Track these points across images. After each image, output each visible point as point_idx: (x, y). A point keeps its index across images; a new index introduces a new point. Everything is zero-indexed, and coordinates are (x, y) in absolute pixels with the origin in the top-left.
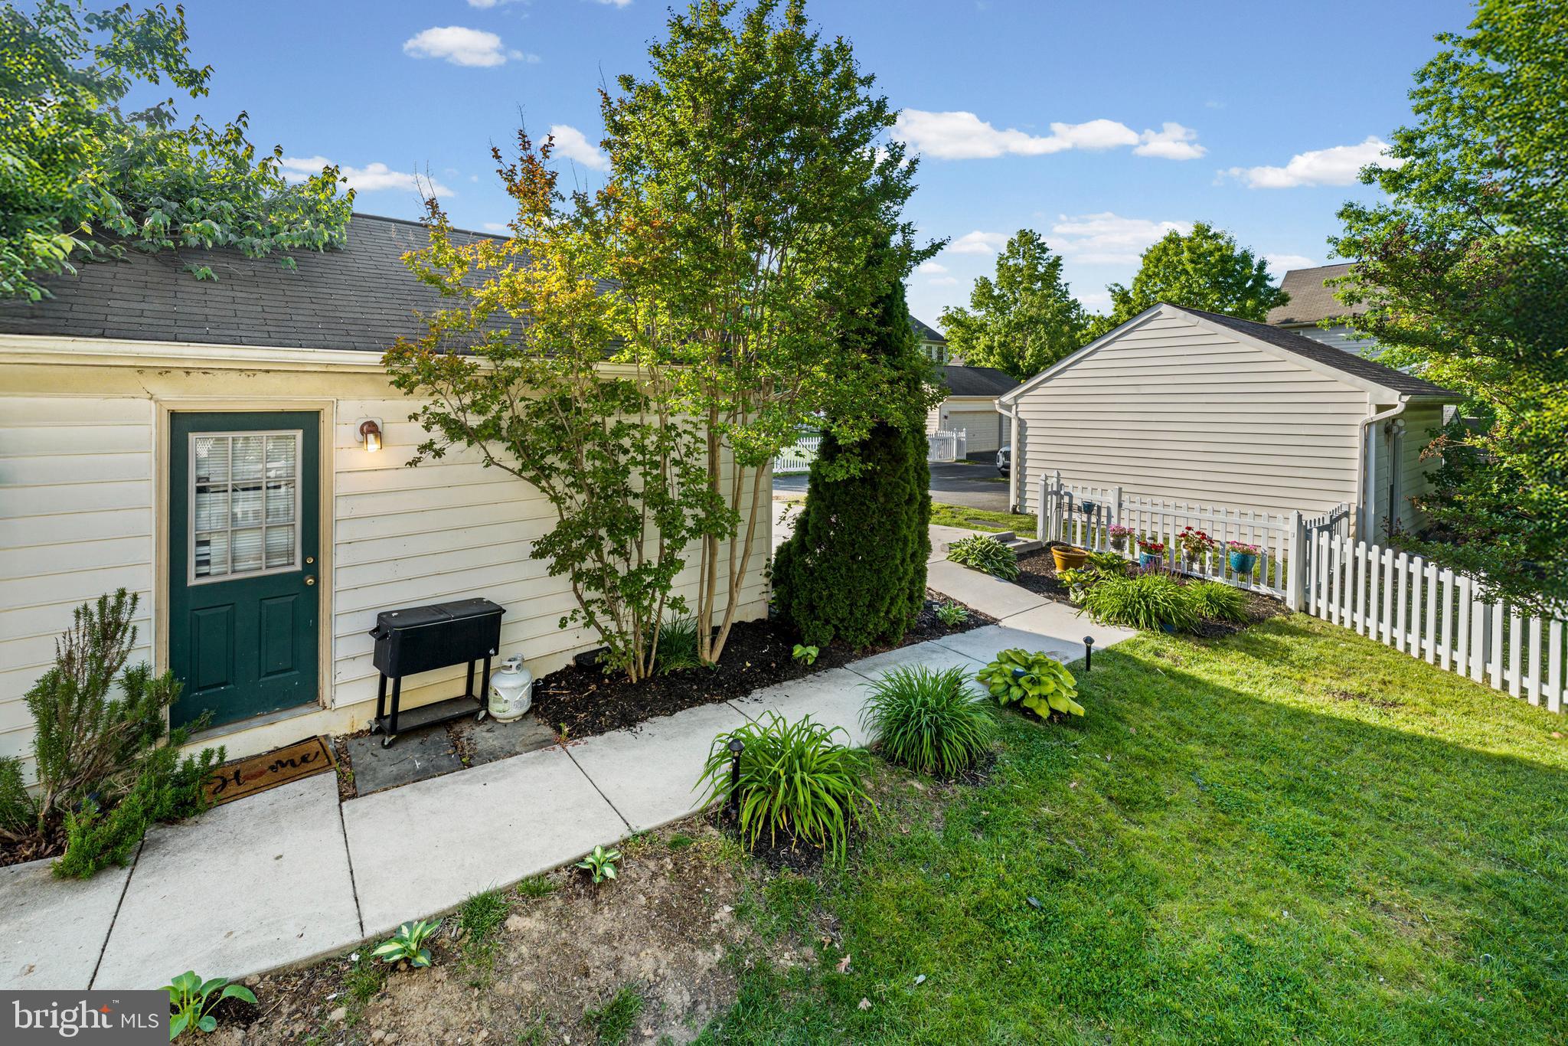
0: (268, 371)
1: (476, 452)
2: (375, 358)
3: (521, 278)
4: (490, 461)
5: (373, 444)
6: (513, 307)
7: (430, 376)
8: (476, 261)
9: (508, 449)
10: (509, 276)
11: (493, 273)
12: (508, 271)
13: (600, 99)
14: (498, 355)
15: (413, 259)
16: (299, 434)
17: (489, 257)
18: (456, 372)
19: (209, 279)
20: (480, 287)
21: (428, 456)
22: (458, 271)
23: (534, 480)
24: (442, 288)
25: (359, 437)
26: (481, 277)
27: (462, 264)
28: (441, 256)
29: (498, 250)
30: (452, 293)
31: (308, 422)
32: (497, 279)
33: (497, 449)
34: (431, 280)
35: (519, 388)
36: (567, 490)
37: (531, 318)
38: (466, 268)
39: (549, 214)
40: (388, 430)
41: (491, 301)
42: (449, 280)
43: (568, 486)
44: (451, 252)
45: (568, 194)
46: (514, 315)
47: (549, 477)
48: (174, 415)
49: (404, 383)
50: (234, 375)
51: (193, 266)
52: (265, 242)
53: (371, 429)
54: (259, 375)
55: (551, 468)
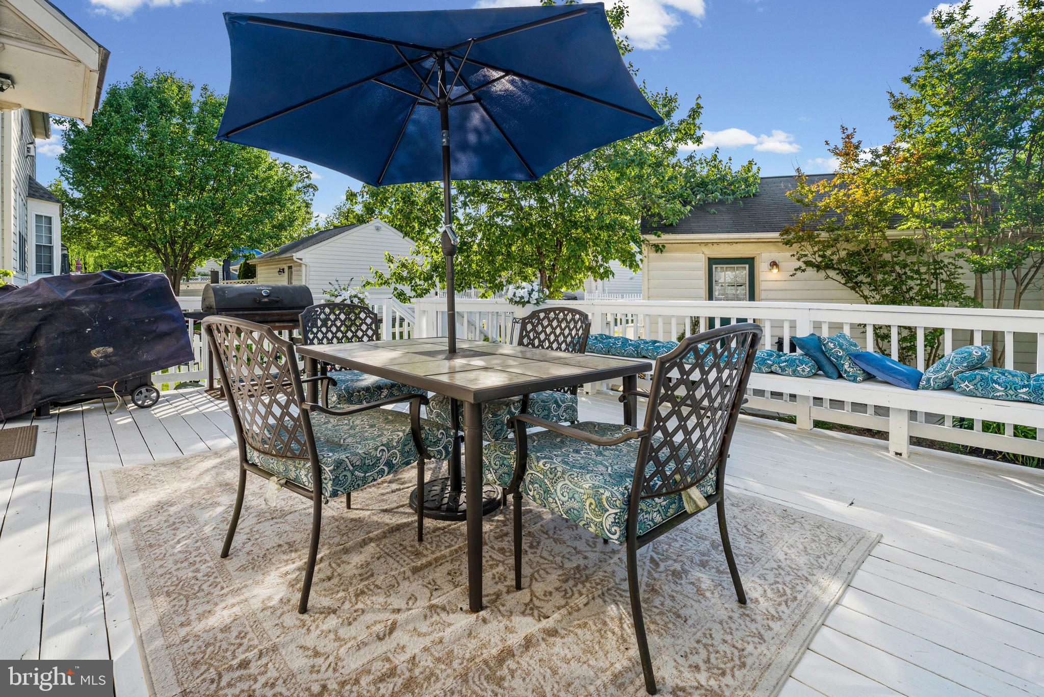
0: (737, 243)
1: (822, 274)
2: (776, 235)
3: (841, 194)
4: (828, 277)
5: (775, 271)
6: (837, 208)
7: (800, 240)
8: (818, 191)
9: (838, 274)
10: (835, 194)
11: (828, 194)
12: (835, 191)
13: (888, 96)
14: (830, 230)
15: (790, 194)
16: (747, 266)
17: (825, 187)
18: (810, 238)
19: (715, 213)
20: (821, 201)
21: (799, 273)
22: (810, 196)
23: (853, 288)
24: (804, 204)
25: (770, 267)
26: (821, 197)
27: (812, 192)
28: (803, 190)
29: (830, 184)
30: (808, 205)
31: (750, 262)
32: (829, 196)
33: (832, 273)
34: (798, 201)
35: (842, 245)
36: (871, 294)
37: (846, 211)
38: (814, 194)
39: (857, 162)
40: (781, 265)
41: (827, 206)
42: (807, 200)
43: (871, 291)
44: (807, 188)
45: (867, 150)
46: (839, 211)
47: (860, 286)
48: (709, 259)
49: (788, 243)
50: (726, 245)
51: (709, 209)
52: (731, 197)
53: (774, 264)
54: (734, 244)
55: (861, 282)
